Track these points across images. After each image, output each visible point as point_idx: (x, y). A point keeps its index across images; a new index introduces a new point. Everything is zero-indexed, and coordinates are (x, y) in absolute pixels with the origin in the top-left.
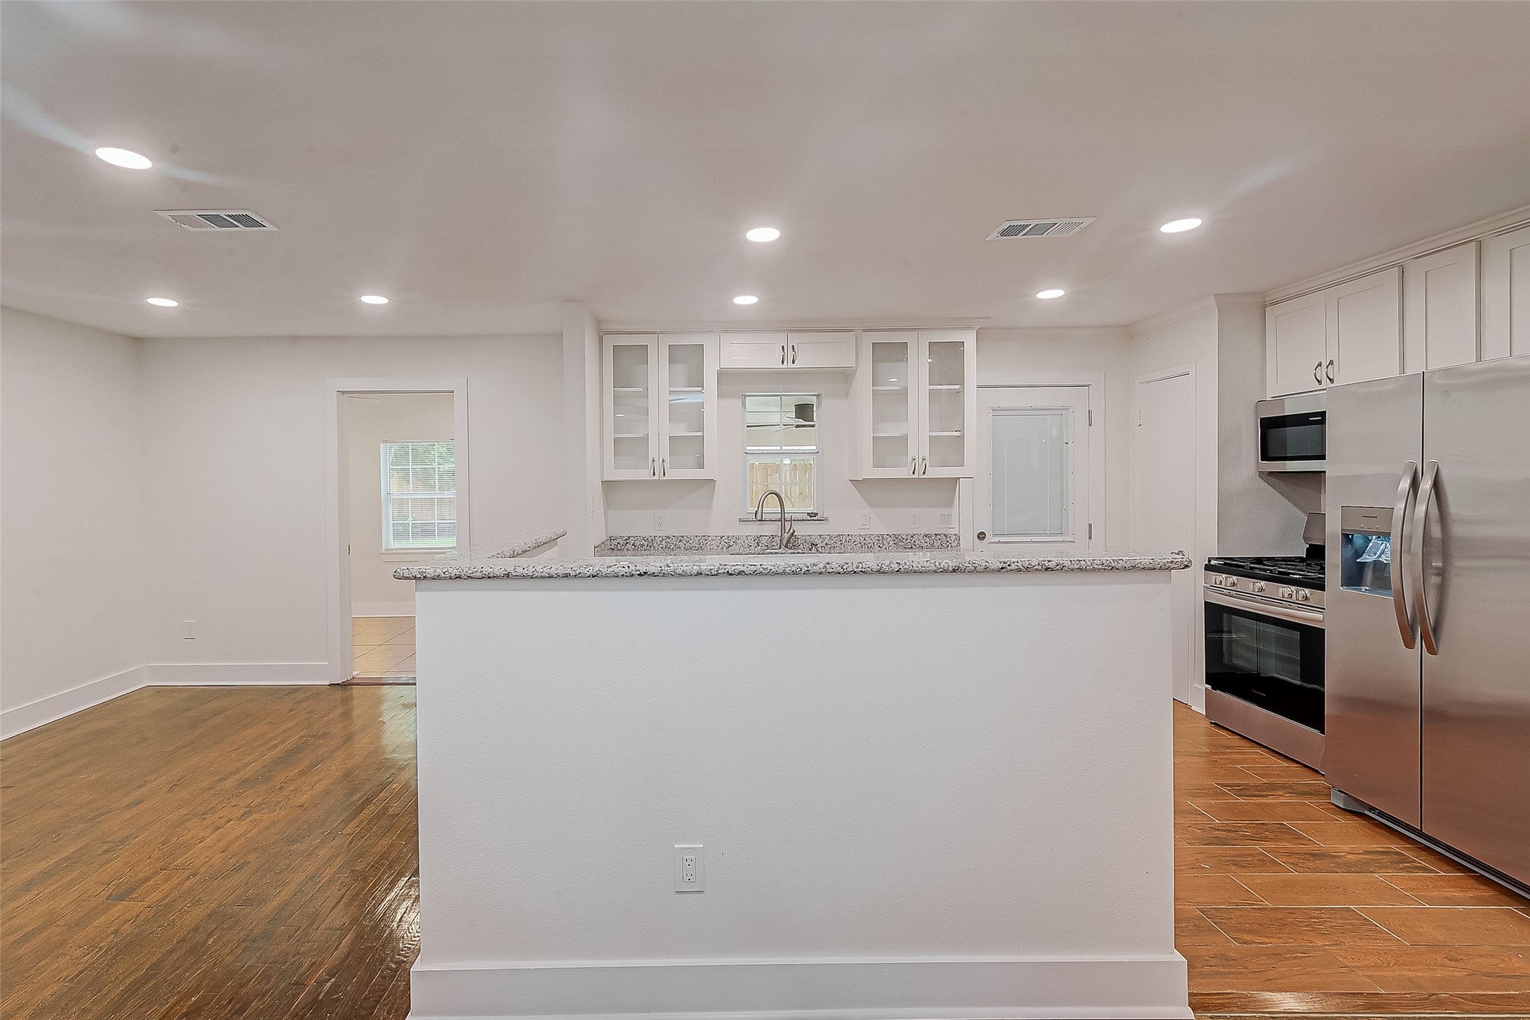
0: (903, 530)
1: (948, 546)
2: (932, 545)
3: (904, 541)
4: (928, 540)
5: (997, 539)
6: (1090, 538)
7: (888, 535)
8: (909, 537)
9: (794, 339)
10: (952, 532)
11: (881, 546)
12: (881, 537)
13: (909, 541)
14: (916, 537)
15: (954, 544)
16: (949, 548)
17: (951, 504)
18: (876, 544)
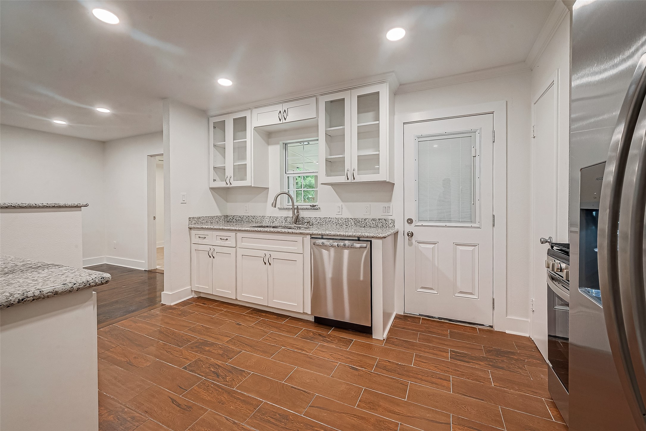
0: (360, 216)
1: (387, 227)
2: (377, 226)
3: (360, 222)
4: (374, 222)
5: (420, 224)
6: (494, 225)
7: (351, 218)
8: (363, 220)
9: (285, 106)
10: (390, 218)
11: (347, 225)
12: (347, 220)
13: (363, 222)
14: (367, 221)
15: (390, 226)
16: (388, 228)
17: (390, 200)
18: (344, 223)
